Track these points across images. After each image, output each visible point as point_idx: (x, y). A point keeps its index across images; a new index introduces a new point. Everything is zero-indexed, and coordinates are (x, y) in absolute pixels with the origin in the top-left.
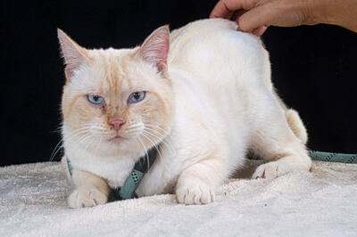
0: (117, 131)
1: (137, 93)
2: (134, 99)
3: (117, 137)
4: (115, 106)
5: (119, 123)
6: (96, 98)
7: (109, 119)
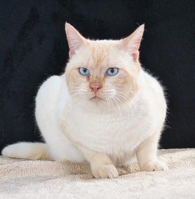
0: (96, 93)
1: (112, 69)
2: (109, 72)
3: (95, 97)
4: (95, 76)
5: (97, 87)
6: (85, 70)
7: (90, 84)
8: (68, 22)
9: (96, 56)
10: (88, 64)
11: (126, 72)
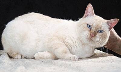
0: (91, 37)
2: (100, 31)
3: (91, 39)
5: (93, 35)
6: (90, 26)
7: (91, 33)
8: (91, 4)
9: (97, 23)
10: (92, 25)
11: (106, 33)
